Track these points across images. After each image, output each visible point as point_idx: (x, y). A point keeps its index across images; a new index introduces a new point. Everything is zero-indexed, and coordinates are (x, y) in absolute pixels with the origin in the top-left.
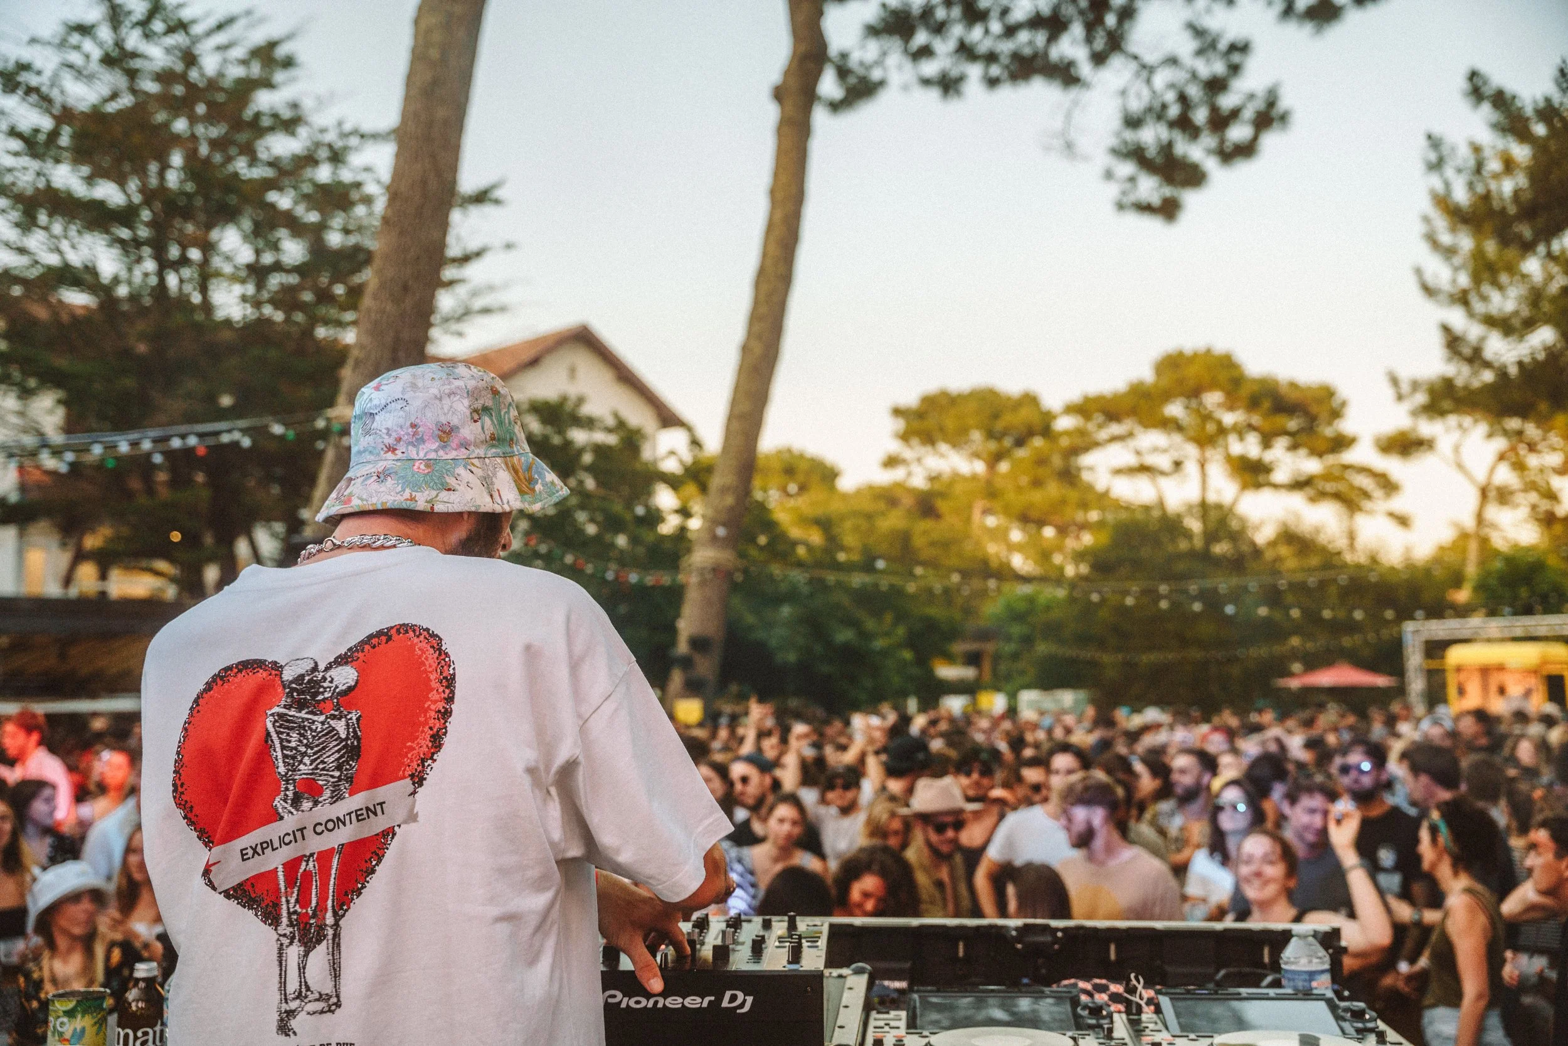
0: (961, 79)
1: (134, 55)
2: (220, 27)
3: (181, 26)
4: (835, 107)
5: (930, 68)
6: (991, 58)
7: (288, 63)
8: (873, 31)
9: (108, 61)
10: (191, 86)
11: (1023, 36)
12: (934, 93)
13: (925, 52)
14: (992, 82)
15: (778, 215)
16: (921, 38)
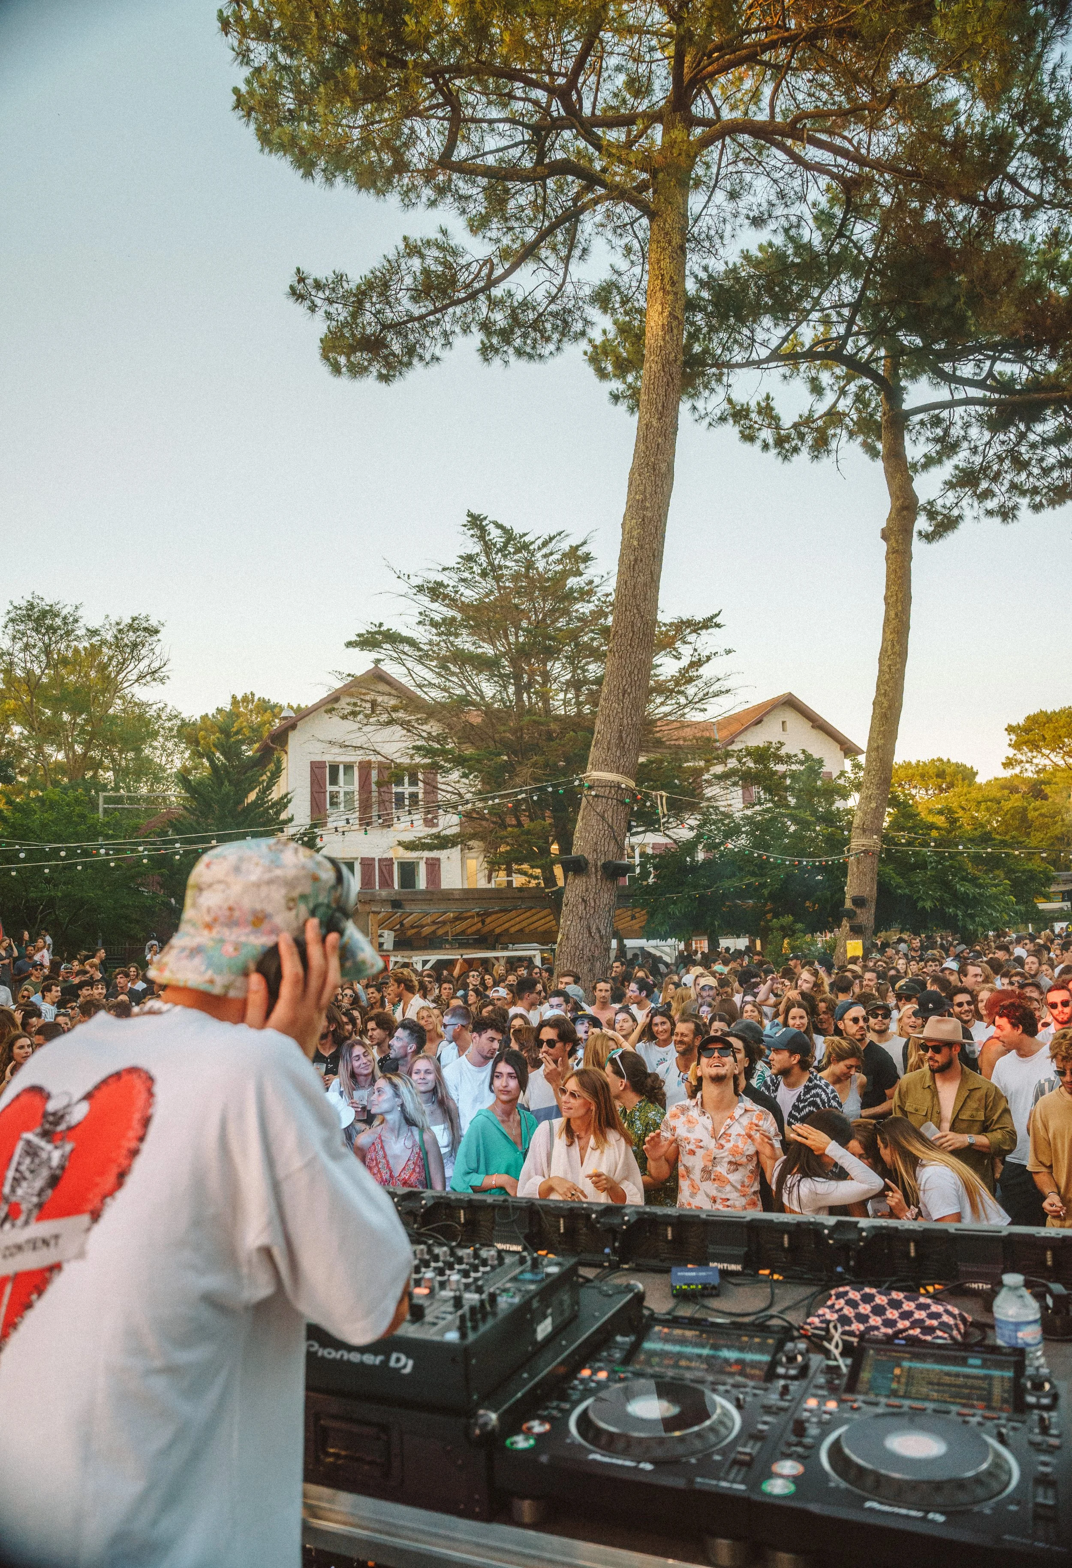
0: (1015, 507)
1: (500, 567)
2: (545, 544)
3: (526, 547)
4: (929, 537)
5: (991, 504)
6: (1035, 491)
7: (587, 558)
8: (950, 485)
9: (484, 574)
10: (531, 580)
11: (1056, 474)
12: (997, 520)
13: (988, 494)
14: (1037, 508)
15: (892, 614)
16: (984, 485)
